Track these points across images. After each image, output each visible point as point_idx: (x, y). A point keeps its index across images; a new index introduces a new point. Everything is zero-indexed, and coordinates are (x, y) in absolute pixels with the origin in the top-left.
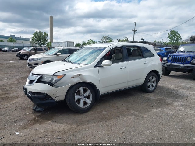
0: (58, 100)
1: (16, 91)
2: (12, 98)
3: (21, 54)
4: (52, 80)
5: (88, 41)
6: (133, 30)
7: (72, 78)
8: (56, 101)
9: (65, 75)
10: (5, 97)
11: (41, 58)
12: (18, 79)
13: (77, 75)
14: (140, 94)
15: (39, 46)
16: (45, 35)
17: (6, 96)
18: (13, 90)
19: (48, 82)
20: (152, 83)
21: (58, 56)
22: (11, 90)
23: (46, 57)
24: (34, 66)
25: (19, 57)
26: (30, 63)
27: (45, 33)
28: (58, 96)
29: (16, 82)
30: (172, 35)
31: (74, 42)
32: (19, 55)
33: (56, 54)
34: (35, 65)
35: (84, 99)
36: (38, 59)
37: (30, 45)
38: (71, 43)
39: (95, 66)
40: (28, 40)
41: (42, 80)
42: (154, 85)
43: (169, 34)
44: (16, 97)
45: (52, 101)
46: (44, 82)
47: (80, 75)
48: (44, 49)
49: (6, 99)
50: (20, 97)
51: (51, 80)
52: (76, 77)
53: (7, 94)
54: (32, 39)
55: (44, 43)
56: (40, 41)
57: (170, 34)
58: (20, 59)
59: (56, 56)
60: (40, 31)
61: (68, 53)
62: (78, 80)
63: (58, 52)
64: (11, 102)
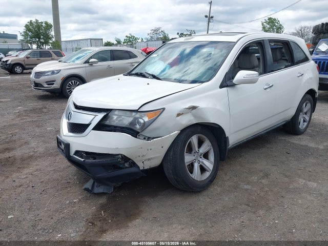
0: (146, 168)
1: (27, 143)
2: (23, 159)
3: (8, 63)
4: (133, 123)
5: (127, 37)
6: (206, 16)
7: (179, 115)
8: (141, 168)
9: (164, 109)
10: (7, 159)
11: (60, 71)
12: (19, 115)
13: (189, 108)
14: (283, 138)
15: (37, 47)
16: (47, 26)
17: (7, 155)
18: (19, 139)
19: (123, 128)
20: (304, 116)
21: (91, 65)
22: (15, 141)
23: (70, 67)
24: (47, 86)
25: (5, 69)
26: (37, 80)
27: (46, 23)
28: (149, 160)
29: (17, 121)
30: (268, 26)
31: (102, 39)
32: (6, 65)
33: (87, 62)
34: (48, 84)
35: (201, 160)
36: (53, 72)
37: (20, 47)
38: (97, 41)
39: (221, 87)
40: (14, 37)
41: (107, 122)
42: (307, 118)
43: (263, 24)
44: (31, 158)
45: (133, 169)
46: (115, 127)
47: (194, 108)
48: (52, 53)
49: (9, 163)
50: (40, 157)
51: (131, 123)
52: (186, 113)
53: (8, 150)
54: (22, 35)
55: (46, 43)
56: (39, 38)
57: (265, 24)
58: (7, 72)
59: (87, 65)
60: (36, 20)
61: (110, 58)
62: (190, 121)
63: (91, 58)
64: (26, 171)
